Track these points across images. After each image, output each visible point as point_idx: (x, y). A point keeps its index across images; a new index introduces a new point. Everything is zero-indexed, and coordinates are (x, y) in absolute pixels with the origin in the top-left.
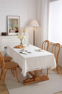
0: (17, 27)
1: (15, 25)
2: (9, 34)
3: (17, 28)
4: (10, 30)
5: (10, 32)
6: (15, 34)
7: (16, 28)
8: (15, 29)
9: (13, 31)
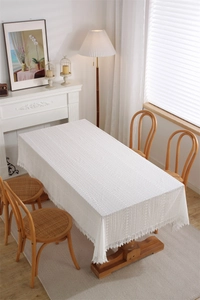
0: (39, 59)
1: (32, 54)
2: (15, 85)
3: (40, 63)
4: (15, 74)
5: (16, 80)
6: (34, 82)
7: (37, 62)
8: (34, 65)
9: (28, 73)
